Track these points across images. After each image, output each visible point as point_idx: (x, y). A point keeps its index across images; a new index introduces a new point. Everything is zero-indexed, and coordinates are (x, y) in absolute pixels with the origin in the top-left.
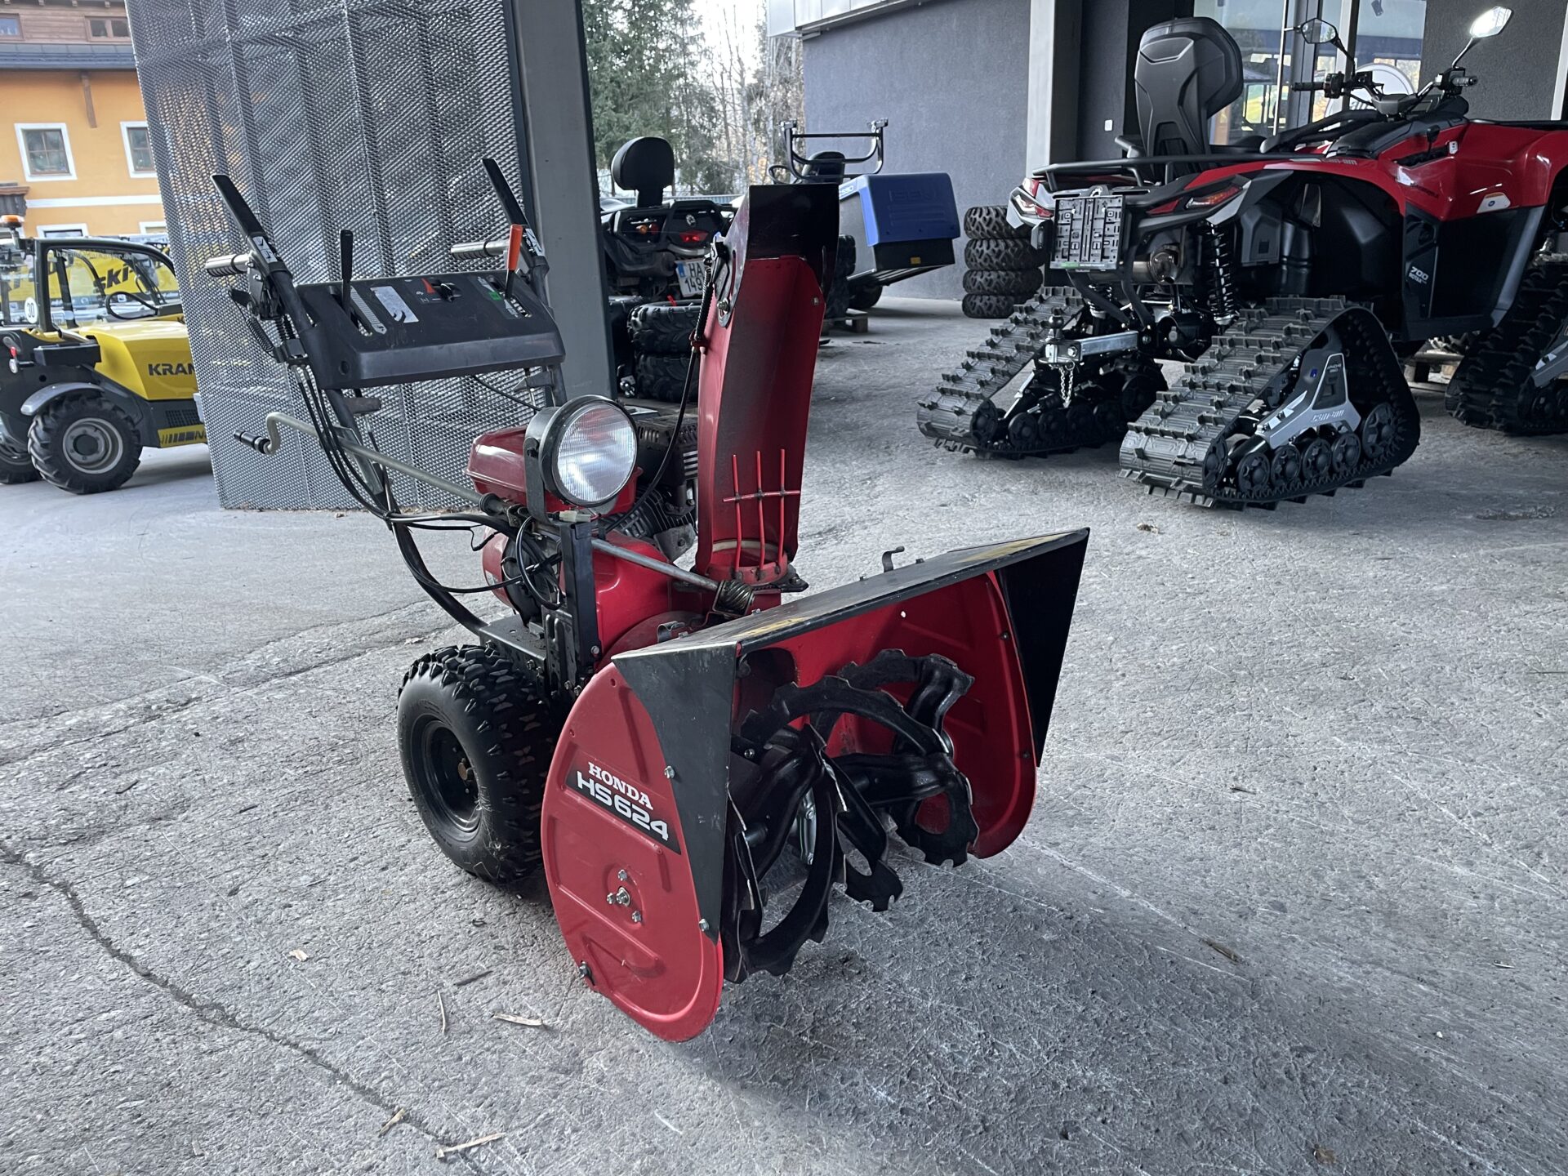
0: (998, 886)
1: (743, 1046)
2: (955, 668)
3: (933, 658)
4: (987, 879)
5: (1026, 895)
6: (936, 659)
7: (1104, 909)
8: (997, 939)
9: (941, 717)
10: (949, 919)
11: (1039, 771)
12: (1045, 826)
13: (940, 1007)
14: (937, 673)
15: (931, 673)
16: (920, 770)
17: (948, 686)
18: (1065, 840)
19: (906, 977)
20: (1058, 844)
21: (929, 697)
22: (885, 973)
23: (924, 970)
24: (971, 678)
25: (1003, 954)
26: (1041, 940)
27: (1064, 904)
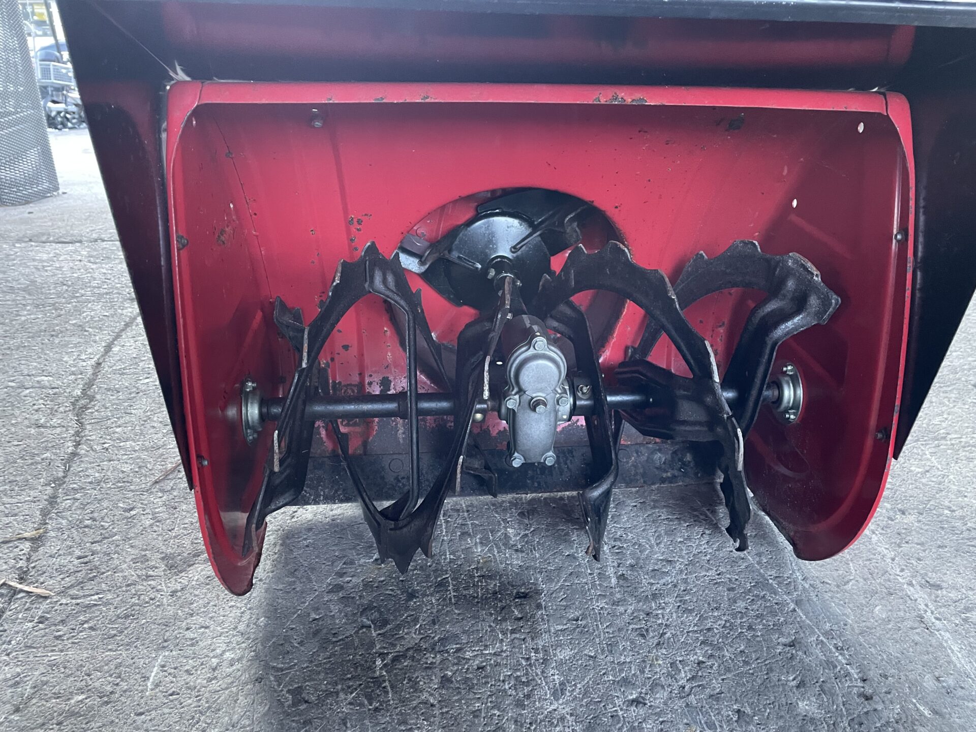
0: (798, 603)
1: (316, 633)
2: (817, 279)
3: (793, 259)
4: (789, 586)
5: (827, 634)
6: (796, 262)
7: (935, 712)
8: (728, 670)
9: (775, 344)
10: (691, 611)
11: (895, 467)
12: (940, 557)
13: (562, 719)
14: (791, 284)
15: (782, 282)
16: (688, 398)
17: (800, 304)
18: (954, 587)
19: (564, 654)
20: (939, 587)
21: (770, 314)
22: (546, 636)
23: (594, 658)
24: (835, 300)
25: (715, 697)
26: (791, 706)
27: (873, 674)
